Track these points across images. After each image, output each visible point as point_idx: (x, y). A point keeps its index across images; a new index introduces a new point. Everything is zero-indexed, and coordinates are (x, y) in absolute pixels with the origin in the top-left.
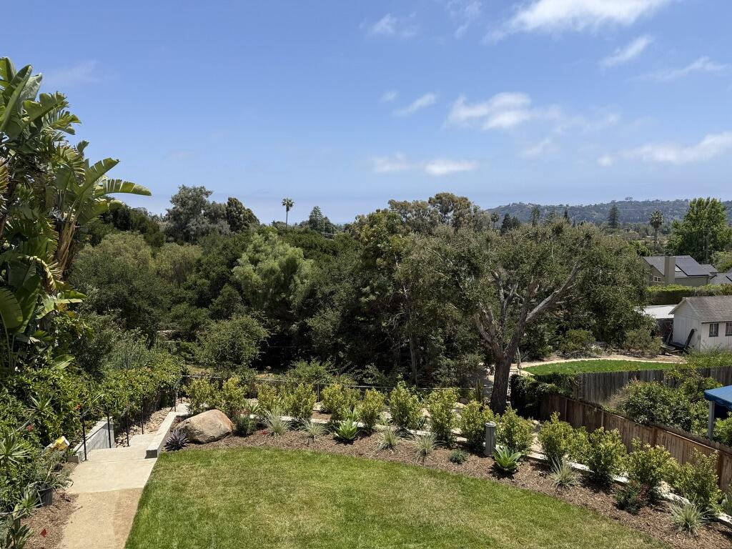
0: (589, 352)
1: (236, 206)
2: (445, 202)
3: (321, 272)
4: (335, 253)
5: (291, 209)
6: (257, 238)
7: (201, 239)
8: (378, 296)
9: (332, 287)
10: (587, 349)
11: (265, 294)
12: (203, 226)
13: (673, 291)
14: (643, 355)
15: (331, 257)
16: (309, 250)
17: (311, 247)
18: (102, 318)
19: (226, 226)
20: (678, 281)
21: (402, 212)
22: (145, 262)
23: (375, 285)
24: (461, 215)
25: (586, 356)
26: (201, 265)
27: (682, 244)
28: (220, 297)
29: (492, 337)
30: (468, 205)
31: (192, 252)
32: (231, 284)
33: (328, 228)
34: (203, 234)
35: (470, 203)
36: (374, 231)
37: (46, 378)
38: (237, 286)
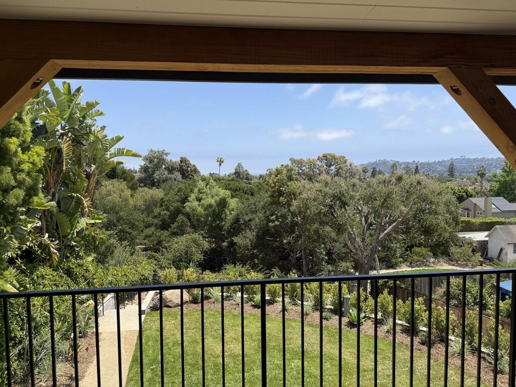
0: (428, 263)
1: (185, 163)
2: (329, 160)
3: (243, 206)
4: (252, 194)
5: (222, 164)
6: (201, 184)
7: (163, 185)
8: (281, 222)
9: (250, 216)
10: (427, 261)
11: (206, 222)
12: (164, 176)
13: (491, 222)
14: (467, 265)
15: (250, 197)
16: (235, 192)
17: (236, 190)
18: (109, 232)
19: (178, 175)
20: (494, 214)
21: (299, 166)
22: (126, 200)
23: (279, 214)
24: (340, 168)
25: (426, 266)
26: (163, 202)
27: (499, 189)
28: (176, 223)
29: (357, 250)
30: (345, 162)
31: (157, 193)
32: (183, 214)
33: (248, 178)
34: (164, 181)
35: (346, 160)
36: (278, 179)
37: (82, 265)
38: (188, 215)
